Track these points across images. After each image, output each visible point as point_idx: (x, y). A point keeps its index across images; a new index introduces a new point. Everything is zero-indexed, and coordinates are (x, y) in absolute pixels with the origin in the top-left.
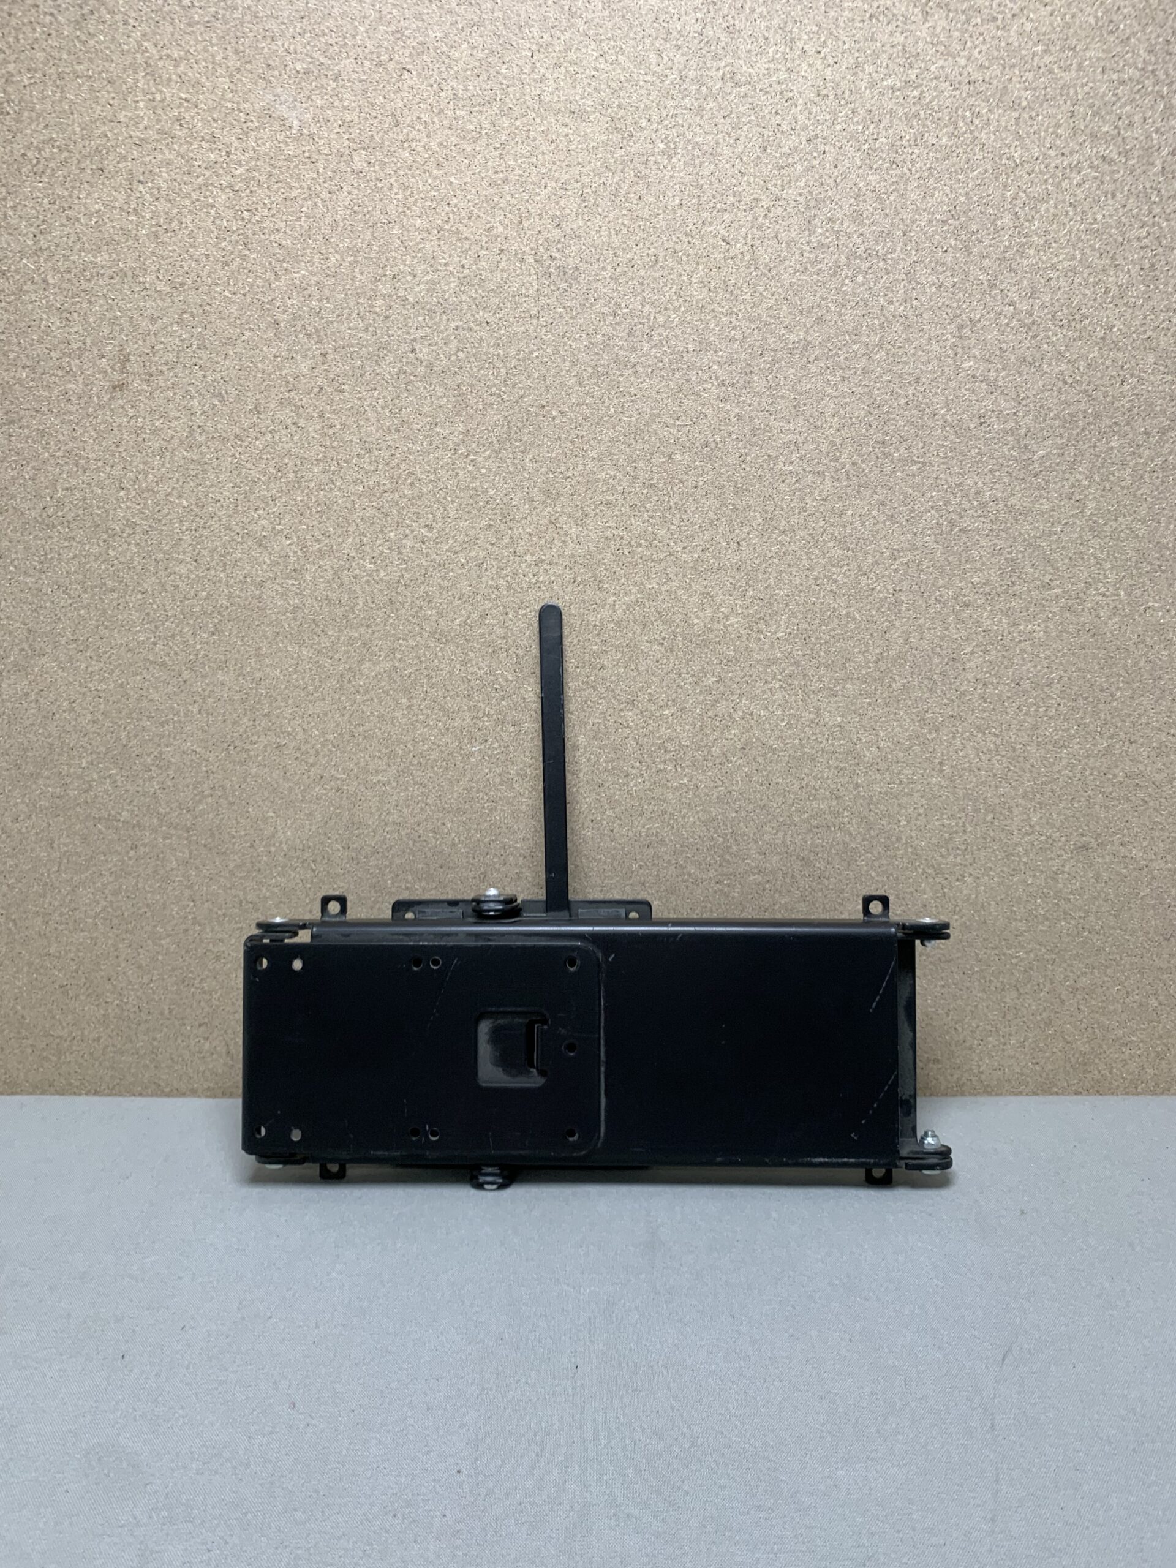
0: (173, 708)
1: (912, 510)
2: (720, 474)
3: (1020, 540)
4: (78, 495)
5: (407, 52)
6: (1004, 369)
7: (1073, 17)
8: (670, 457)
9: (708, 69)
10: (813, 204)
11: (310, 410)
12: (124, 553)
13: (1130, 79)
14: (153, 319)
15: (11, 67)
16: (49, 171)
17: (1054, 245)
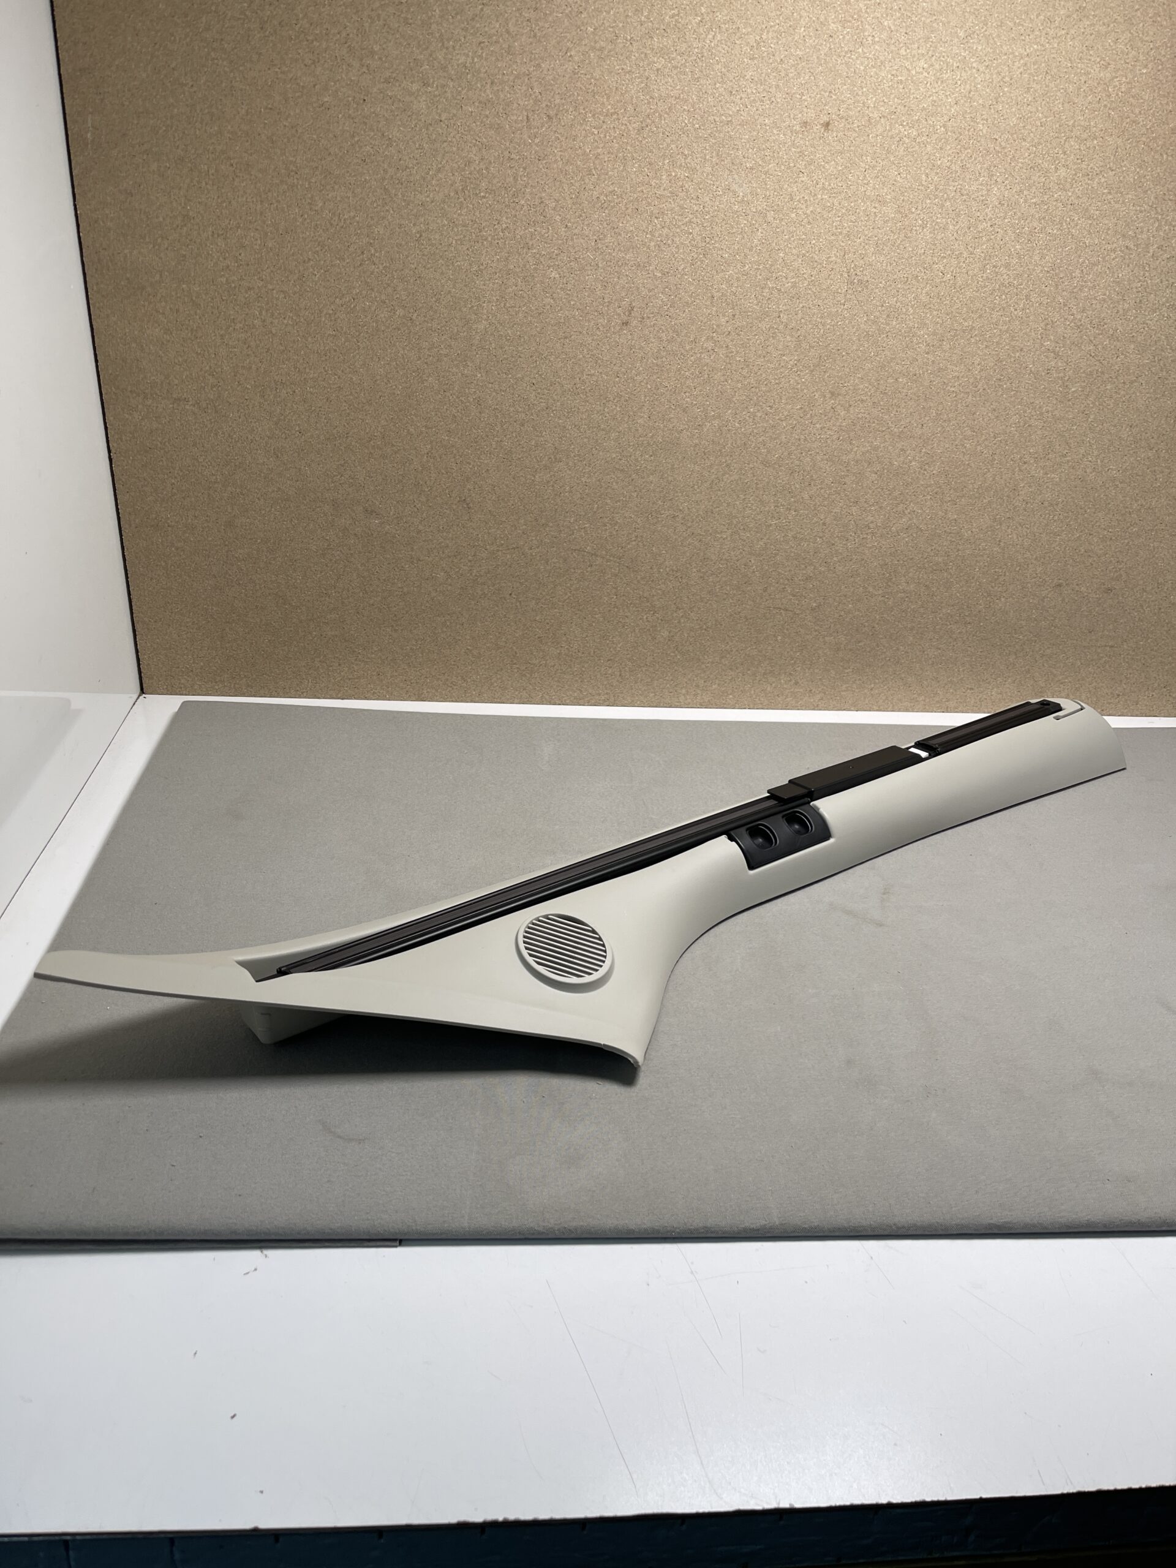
0: (623, 493)
1: (1008, 414)
2: (919, 390)
3: (1056, 432)
4: (595, 378)
5: (804, 163)
6: (1063, 347)
7: (1124, 177)
8: (896, 380)
9: (950, 186)
10: (988, 258)
11: (722, 343)
12: (613, 411)
13: (1145, 210)
14: (650, 291)
15: (599, 150)
16: (610, 208)
17: (1097, 287)
